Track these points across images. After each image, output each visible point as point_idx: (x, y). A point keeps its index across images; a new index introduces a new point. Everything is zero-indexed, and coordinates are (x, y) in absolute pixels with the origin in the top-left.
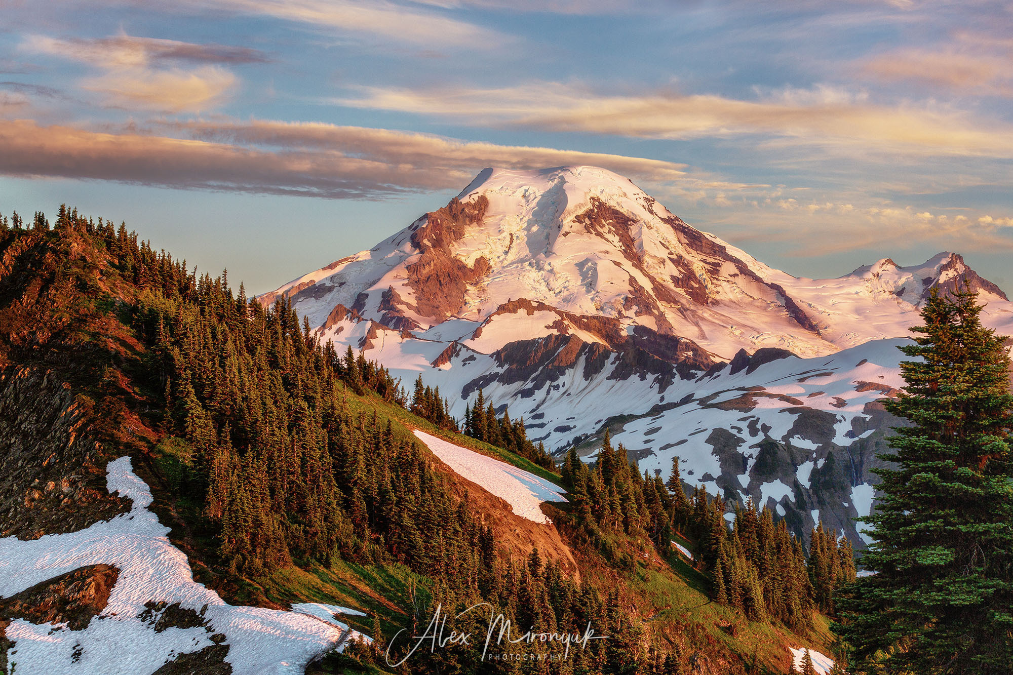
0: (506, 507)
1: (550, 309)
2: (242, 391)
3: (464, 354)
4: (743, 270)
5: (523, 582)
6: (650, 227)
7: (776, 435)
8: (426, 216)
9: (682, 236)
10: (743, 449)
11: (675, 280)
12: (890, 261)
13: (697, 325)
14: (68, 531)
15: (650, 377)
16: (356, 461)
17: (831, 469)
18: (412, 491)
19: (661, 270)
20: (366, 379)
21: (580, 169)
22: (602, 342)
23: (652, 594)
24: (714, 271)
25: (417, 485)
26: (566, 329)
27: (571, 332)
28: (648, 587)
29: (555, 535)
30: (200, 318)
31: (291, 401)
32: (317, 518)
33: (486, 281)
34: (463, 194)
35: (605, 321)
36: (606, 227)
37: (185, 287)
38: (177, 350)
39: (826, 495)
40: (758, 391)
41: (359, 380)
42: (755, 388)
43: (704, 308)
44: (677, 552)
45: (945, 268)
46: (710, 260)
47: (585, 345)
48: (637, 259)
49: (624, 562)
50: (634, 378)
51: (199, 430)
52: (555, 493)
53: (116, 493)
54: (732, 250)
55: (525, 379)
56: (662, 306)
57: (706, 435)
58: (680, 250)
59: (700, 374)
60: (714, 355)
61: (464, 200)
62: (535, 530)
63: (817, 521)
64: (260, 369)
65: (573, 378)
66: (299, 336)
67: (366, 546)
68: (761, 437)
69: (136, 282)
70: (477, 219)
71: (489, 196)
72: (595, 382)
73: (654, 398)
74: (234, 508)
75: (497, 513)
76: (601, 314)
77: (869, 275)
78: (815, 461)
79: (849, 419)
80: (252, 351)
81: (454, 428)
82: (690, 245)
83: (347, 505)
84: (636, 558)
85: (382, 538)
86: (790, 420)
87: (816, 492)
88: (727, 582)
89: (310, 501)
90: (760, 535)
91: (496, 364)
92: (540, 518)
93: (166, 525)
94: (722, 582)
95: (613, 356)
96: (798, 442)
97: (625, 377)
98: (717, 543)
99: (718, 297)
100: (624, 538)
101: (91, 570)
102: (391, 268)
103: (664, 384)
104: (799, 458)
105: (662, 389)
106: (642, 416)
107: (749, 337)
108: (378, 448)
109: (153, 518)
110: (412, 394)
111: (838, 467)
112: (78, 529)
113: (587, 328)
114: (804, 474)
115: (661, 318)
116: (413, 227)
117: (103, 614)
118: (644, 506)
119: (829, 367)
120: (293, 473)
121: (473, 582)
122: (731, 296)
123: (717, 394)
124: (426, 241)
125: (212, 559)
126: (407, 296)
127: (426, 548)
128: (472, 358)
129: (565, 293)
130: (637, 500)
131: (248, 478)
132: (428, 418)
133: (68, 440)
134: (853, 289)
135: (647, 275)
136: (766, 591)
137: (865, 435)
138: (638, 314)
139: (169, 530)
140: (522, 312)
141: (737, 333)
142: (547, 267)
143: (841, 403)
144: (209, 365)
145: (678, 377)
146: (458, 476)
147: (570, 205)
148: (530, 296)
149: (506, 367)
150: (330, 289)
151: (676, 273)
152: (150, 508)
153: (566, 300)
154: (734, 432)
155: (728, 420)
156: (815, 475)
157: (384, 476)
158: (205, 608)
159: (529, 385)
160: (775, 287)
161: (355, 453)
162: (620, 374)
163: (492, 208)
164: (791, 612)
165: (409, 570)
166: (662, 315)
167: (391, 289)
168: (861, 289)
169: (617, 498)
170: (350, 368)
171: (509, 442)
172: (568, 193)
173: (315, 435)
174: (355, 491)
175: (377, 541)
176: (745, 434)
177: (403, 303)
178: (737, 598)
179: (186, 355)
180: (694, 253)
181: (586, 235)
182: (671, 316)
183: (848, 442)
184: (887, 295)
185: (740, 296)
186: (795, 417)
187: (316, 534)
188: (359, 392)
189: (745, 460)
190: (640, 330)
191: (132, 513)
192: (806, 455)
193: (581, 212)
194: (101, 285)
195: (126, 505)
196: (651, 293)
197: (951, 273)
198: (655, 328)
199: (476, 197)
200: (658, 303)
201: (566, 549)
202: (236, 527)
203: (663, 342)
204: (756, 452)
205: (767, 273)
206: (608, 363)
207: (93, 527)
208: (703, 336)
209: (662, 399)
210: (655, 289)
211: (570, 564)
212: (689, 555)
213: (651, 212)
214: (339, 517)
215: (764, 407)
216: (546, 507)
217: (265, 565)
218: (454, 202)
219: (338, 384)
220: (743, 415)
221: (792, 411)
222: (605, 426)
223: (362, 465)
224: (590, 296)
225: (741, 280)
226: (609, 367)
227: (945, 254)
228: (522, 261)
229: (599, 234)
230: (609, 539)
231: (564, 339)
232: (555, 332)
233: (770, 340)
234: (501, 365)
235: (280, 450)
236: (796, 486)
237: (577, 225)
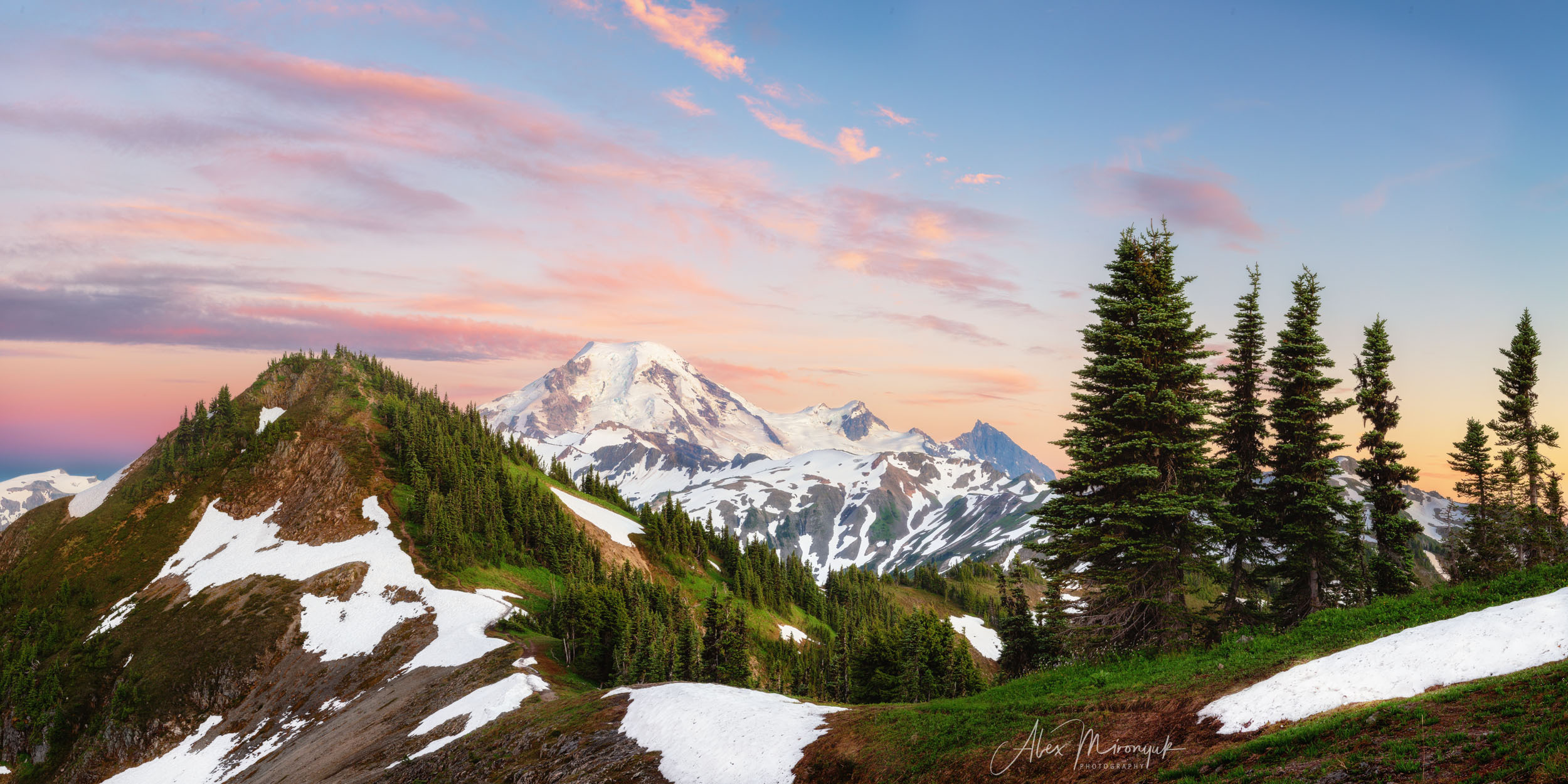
0: (607, 536)
1: (626, 427)
2: (446, 457)
3: (575, 453)
4: (740, 407)
5: (622, 579)
6: (686, 380)
7: (757, 505)
8: (554, 370)
9: (704, 385)
10: (738, 513)
11: (700, 412)
12: (824, 405)
13: (712, 439)
14: (339, 541)
15: (684, 469)
16: (516, 502)
17: (788, 525)
18: (551, 522)
19: (692, 406)
20: (521, 455)
21: (645, 344)
22: (656, 448)
23: (697, 591)
24: (723, 407)
25: (554, 519)
26: (635, 440)
27: (638, 441)
28: (694, 587)
29: (637, 553)
30: (420, 411)
31: (476, 464)
32: (492, 536)
33: (588, 410)
34: (575, 358)
35: (659, 436)
36: (660, 379)
37: (412, 394)
38: (406, 431)
39: (784, 540)
40: (747, 479)
41: (517, 456)
42: (745, 477)
43: (717, 429)
44: (711, 566)
45: (855, 410)
46: (721, 401)
47: (647, 449)
48: (678, 400)
49: (680, 571)
50: (675, 470)
51: (419, 480)
52: (637, 528)
53: (368, 518)
54: (733, 395)
55: (611, 469)
56: (692, 427)
57: (716, 504)
58: (703, 393)
59: (713, 468)
60: (722, 457)
61: (576, 361)
62: (625, 550)
63: (779, 556)
64: (457, 444)
65: (639, 468)
66: (481, 428)
67: (522, 556)
68: (748, 506)
69: (381, 390)
70: (583, 372)
71: (591, 359)
72: (652, 471)
73: (686, 482)
74: (441, 528)
75: (602, 540)
76: (656, 431)
77: (812, 412)
78: (779, 520)
79: (799, 496)
80: (452, 434)
81: (575, 488)
82: (709, 391)
83: (511, 529)
84: (687, 569)
85: (532, 551)
86: (765, 496)
87: (779, 539)
88: (742, 584)
89: (488, 525)
90: (761, 556)
91: (594, 459)
92: (629, 543)
93: (398, 538)
94: (739, 584)
95: (663, 456)
96: (770, 509)
97: (669, 469)
98: (737, 560)
99: (724, 423)
100: (680, 557)
101: (353, 565)
102: (533, 400)
103: (692, 473)
104: (770, 518)
105: (691, 477)
106: (679, 492)
107: (743, 447)
108: (529, 495)
109: (391, 533)
110: (550, 465)
111: (792, 524)
112: (345, 539)
113: (648, 439)
114: (772, 528)
115: (691, 434)
116: (546, 377)
117: (359, 592)
118: (692, 537)
119: (788, 466)
120: (477, 508)
121: (591, 578)
122: (732, 422)
123: (723, 480)
124: (553, 385)
125: (427, 559)
126: (542, 419)
127: (559, 558)
128: (580, 456)
129: (635, 418)
130: (688, 533)
131: (449, 510)
132: (559, 480)
133: (339, 485)
134: (803, 421)
135: (683, 408)
136: (764, 590)
137: (808, 506)
138: (678, 432)
139: (400, 541)
140: (610, 428)
141: (735, 444)
142: (625, 402)
143: (795, 487)
144: (426, 440)
145: (700, 469)
146: (578, 516)
147: (639, 366)
148: (614, 419)
149: (600, 461)
150: (497, 413)
151: (701, 408)
152: (389, 528)
153: (636, 423)
154: (733, 503)
155: (730, 495)
156: (779, 529)
157: (533, 512)
158: (422, 590)
159: (613, 472)
160: (757, 417)
161: (516, 497)
162: (667, 467)
163: (593, 365)
164: (779, 603)
165: (548, 572)
166: (691, 432)
167: (532, 413)
168: (806, 421)
169: (676, 531)
170: (512, 448)
171: (608, 497)
172: (638, 358)
173: (492, 485)
174: (516, 520)
175: (529, 553)
176: (739, 504)
177: (539, 422)
178: (748, 594)
179: (412, 434)
180: (711, 396)
181: (648, 383)
182: (697, 434)
183: (798, 510)
184: (822, 425)
185: (737, 422)
186: (768, 494)
187: (491, 547)
188: (517, 463)
189: (739, 520)
190: (678, 441)
191: (378, 530)
192: (774, 517)
193: (645, 369)
194: (361, 391)
195: (374, 525)
196: (686, 419)
197: (858, 413)
198: (687, 440)
199: (583, 359)
200: (690, 426)
201: (644, 563)
202: (441, 540)
203: (692, 449)
204: (745, 515)
205: (753, 410)
206: (660, 460)
207: (354, 538)
208: (715, 446)
209: (691, 482)
210: (688, 417)
211: (646, 572)
212: (718, 569)
213: (687, 370)
214: (506, 536)
215: (751, 490)
216: (633, 537)
217: (459, 564)
218: (571, 362)
219: (504, 458)
220: (738, 493)
221: (766, 491)
222: (657, 498)
223: (520, 504)
224: (650, 420)
225: (738, 413)
226: (660, 462)
227: (855, 402)
228: (610, 399)
229: (656, 383)
230: (672, 557)
231: (634, 445)
232: (629, 441)
233: (754, 449)
234: (597, 461)
235: (469, 493)
236: (768, 535)
237: (643, 377)
